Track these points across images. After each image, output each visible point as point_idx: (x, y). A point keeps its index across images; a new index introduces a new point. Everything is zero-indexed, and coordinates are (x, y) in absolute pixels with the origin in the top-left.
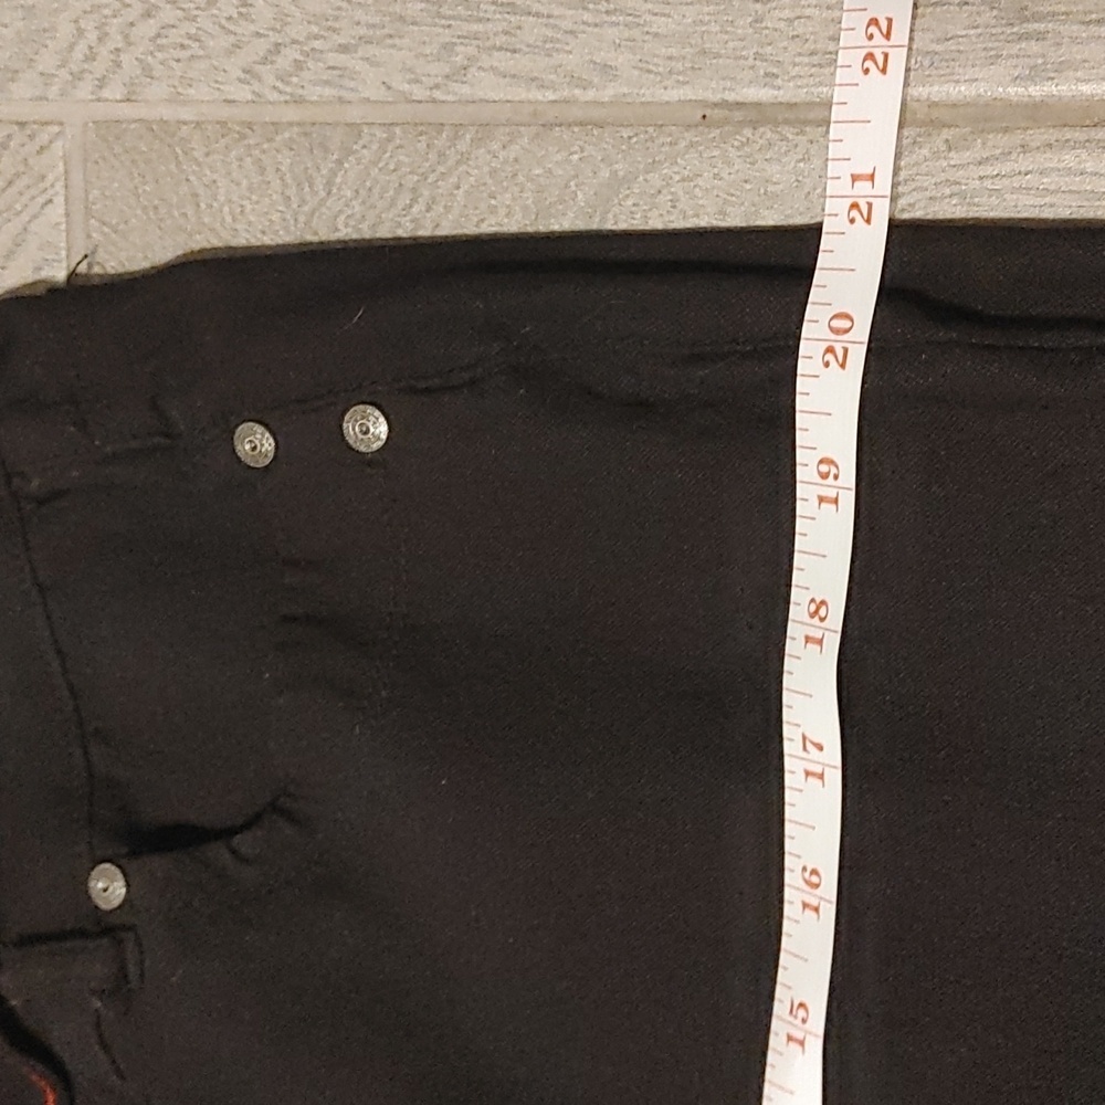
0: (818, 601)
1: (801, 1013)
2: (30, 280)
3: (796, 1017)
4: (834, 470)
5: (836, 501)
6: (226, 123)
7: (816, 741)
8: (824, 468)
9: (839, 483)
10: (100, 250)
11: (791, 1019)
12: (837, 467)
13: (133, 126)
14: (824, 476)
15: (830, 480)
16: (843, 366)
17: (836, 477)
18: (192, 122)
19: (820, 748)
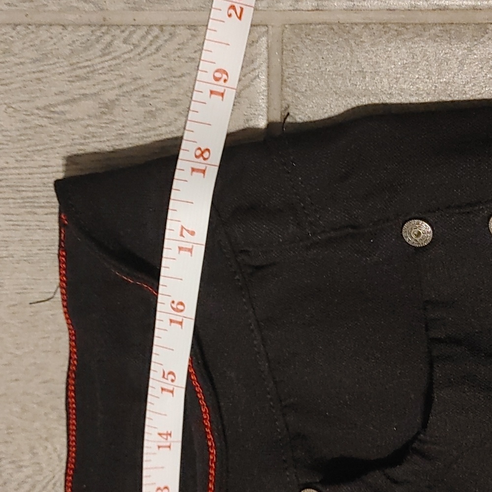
0: (203, 149)
1: (171, 377)
2: (242, 128)
3: (167, 379)
4: (225, 76)
5: (222, 95)
6: (386, 23)
7: (190, 229)
8: (218, 75)
9: (227, 84)
10: (291, 107)
11: (164, 380)
12: (227, 74)
13: (318, 27)
14: (217, 79)
15: (221, 82)
16: (240, 18)
17: (225, 81)
18: (362, 24)
19: (193, 233)
